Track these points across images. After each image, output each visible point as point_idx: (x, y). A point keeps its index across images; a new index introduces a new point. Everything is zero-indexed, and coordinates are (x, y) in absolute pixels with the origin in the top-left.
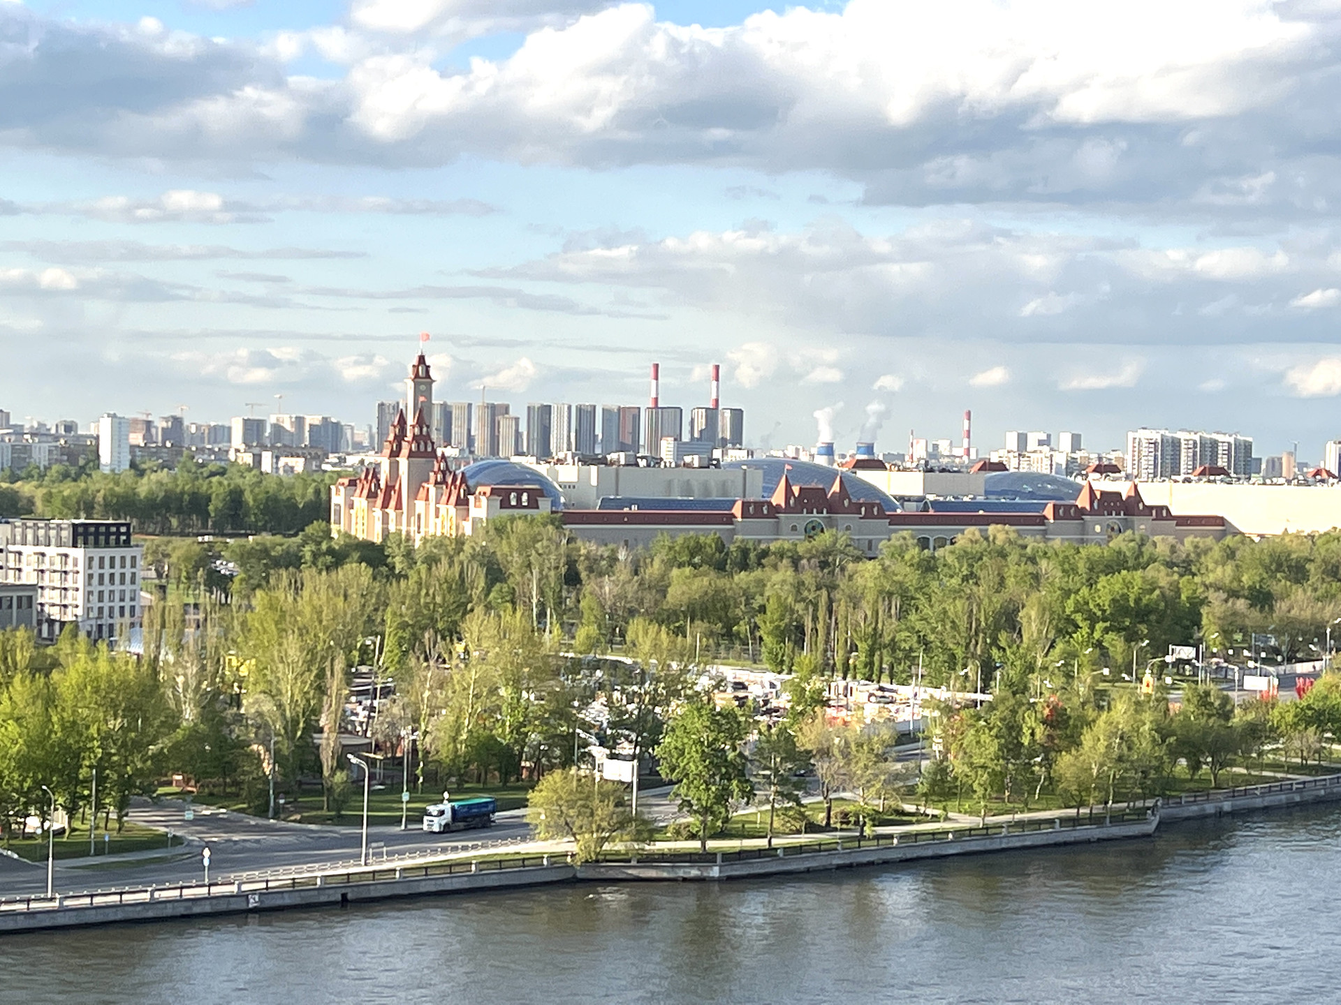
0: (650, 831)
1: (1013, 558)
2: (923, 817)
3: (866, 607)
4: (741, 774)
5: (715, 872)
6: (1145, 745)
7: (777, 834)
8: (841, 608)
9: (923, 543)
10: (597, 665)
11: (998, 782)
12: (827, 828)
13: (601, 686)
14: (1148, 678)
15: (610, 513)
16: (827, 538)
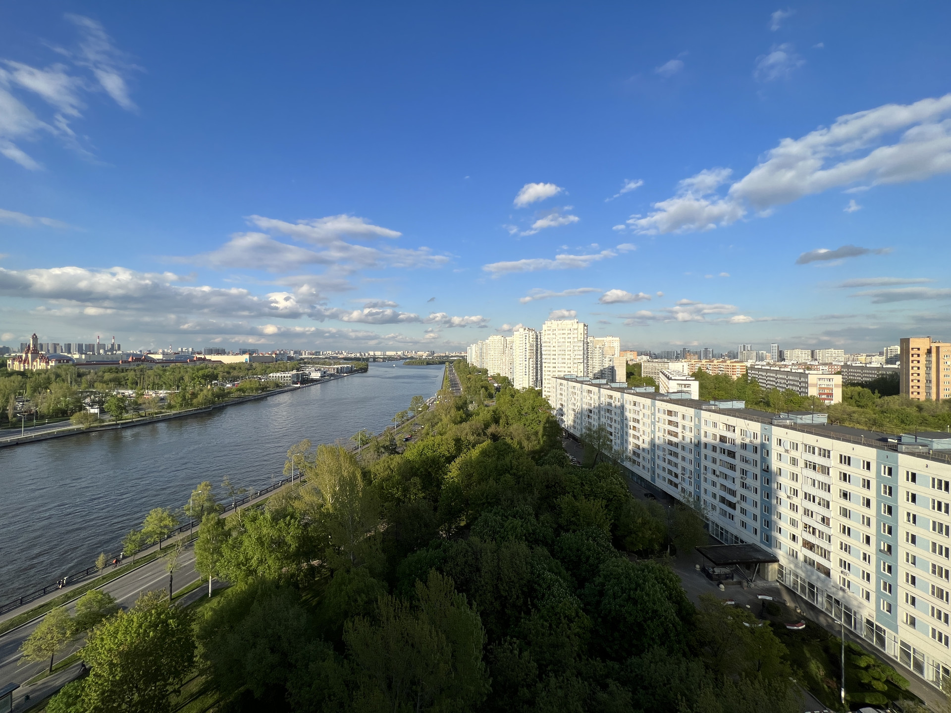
0: (103, 421)
1: (182, 368)
2: (167, 412)
3: (152, 378)
4: (125, 409)
5: (119, 427)
6: (210, 396)
7: (133, 418)
8: (146, 378)
9: (163, 366)
10: (87, 392)
11: (181, 405)
12: (145, 416)
13: (88, 396)
14: (209, 386)
15: (88, 363)
16: (142, 366)
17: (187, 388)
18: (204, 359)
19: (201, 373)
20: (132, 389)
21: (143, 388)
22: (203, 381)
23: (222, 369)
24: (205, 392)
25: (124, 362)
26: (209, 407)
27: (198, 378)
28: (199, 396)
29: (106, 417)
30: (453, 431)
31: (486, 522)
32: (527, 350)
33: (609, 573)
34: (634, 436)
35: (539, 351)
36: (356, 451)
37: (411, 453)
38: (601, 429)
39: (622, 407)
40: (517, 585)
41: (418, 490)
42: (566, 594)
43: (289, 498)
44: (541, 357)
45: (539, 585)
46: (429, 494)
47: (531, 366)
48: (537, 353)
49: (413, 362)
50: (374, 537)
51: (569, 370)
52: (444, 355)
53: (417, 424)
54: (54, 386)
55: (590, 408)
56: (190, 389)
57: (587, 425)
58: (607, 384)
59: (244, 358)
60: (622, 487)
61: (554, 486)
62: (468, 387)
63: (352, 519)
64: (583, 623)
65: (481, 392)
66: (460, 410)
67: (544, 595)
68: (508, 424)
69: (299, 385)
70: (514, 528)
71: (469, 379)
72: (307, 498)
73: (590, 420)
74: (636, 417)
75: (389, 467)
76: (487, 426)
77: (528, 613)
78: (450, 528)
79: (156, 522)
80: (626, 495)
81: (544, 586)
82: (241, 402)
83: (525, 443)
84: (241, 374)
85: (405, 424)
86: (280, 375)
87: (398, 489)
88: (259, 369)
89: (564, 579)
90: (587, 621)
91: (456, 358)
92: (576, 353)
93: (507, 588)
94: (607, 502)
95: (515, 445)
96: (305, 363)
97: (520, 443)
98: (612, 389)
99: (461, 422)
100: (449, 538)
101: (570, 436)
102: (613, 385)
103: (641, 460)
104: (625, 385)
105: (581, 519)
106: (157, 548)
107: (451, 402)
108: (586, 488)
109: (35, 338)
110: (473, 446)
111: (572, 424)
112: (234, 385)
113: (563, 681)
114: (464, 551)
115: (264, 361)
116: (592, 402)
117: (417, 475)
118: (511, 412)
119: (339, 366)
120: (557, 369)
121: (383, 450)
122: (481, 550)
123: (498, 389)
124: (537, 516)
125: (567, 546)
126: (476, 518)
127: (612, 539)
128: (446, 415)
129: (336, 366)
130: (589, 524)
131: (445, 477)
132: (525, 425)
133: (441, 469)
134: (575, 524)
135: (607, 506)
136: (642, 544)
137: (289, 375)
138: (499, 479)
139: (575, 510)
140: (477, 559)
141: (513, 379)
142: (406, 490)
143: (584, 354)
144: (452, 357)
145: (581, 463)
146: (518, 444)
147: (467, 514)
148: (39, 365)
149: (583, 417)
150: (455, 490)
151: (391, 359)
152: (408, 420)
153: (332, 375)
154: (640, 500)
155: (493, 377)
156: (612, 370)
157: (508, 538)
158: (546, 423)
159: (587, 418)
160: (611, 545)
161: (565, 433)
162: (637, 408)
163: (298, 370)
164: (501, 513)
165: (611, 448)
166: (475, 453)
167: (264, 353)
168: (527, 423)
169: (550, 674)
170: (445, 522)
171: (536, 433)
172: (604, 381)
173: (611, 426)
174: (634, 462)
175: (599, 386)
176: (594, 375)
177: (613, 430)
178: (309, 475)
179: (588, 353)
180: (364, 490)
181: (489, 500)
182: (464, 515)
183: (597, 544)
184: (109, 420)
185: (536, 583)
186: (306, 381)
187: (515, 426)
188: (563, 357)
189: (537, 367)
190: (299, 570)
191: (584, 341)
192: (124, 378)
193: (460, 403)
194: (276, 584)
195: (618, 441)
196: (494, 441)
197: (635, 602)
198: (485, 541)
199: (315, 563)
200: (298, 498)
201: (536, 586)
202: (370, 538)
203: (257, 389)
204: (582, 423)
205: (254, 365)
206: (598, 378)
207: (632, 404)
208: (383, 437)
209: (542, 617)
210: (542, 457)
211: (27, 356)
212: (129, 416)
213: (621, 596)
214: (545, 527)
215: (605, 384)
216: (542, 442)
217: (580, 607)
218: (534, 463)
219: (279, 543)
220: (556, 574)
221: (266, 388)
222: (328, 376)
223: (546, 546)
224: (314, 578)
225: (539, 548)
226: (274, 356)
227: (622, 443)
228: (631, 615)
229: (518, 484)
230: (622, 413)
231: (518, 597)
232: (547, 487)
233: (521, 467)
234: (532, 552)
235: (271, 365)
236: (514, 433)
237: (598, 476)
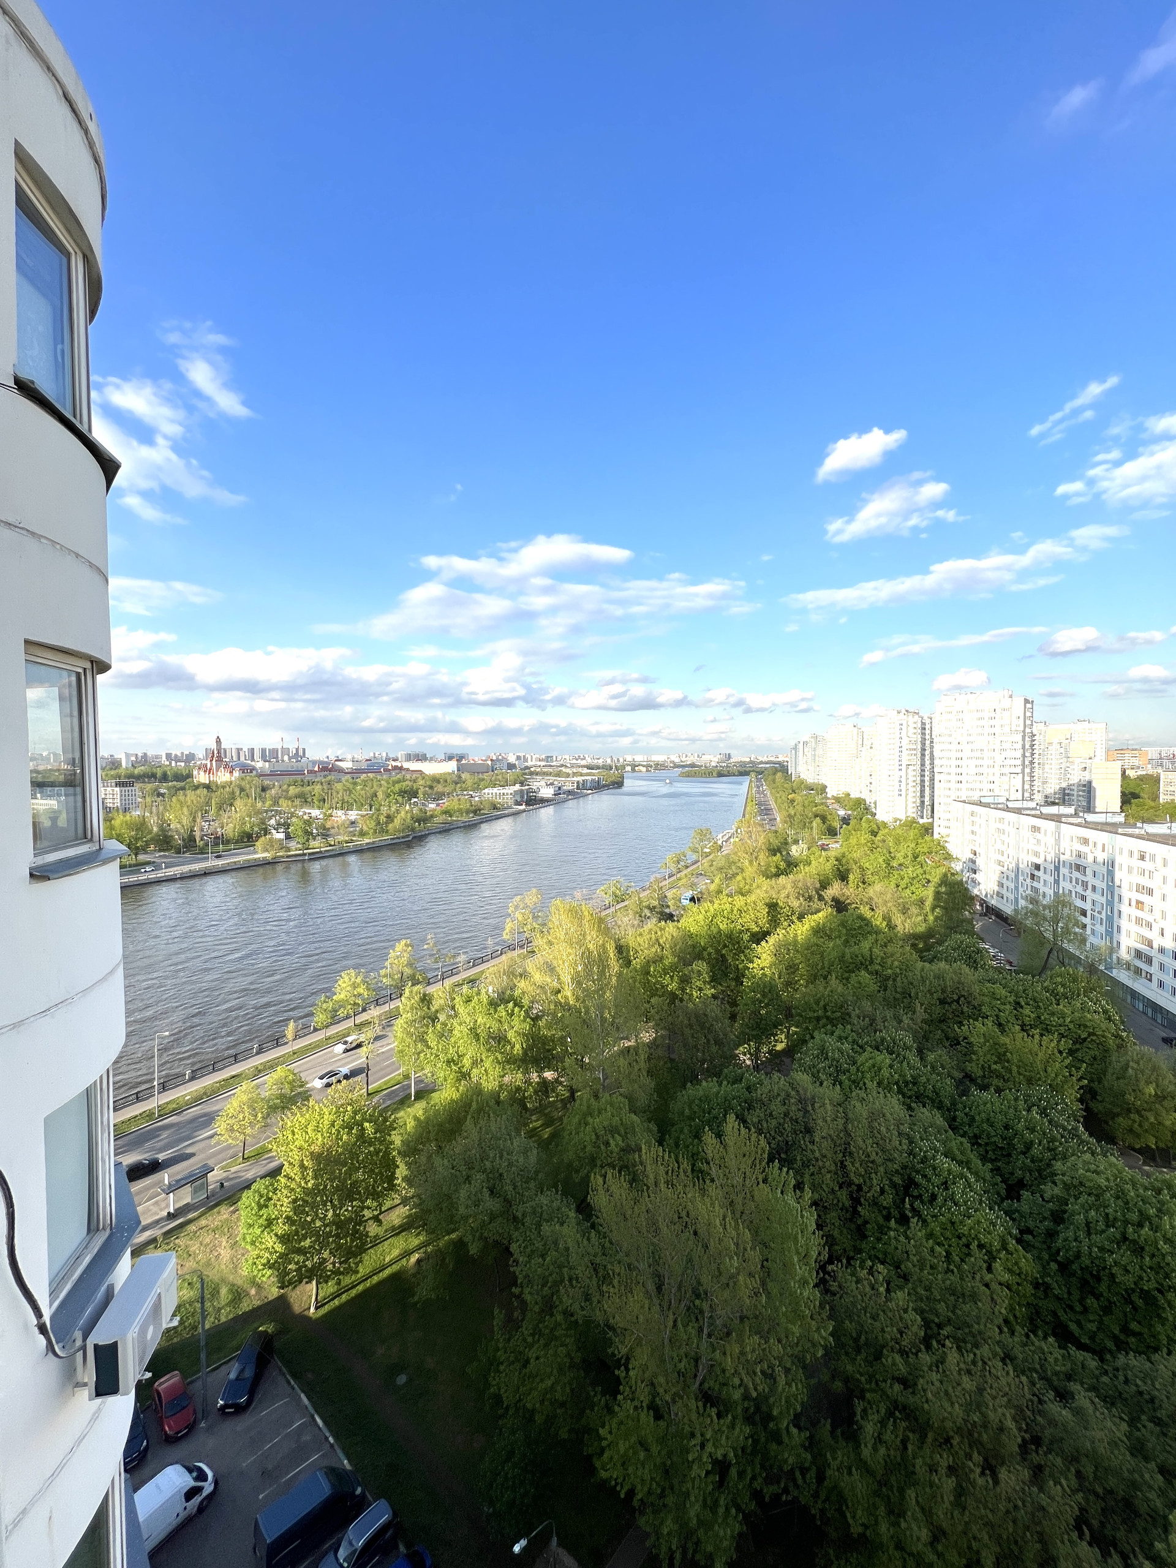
0: (289, 850)
1: (375, 781)
2: (358, 841)
3: (341, 794)
4: (312, 834)
5: (306, 858)
6: (408, 821)
7: (321, 848)
9: (353, 778)
10: (272, 811)
11: (375, 831)
12: (334, 845)
14: (407, 806)
15: (273, 774)
16: (329, 777)
17: (382, 808)
18: (401, 768)
19: (397, 787)
20: (319, 808)
21: (331, 808)
22: (400, 799)
23: (421, 782)
24: (403, 813)
25: (310, 772)
26: (408, 836)
27: (395, 794)
28: (395, 820)
29: (293, 844)
30: (763, 890)
31: (823, 1050)
32: (904, 749)
33: (1076, 1182)
34: (1139, 921)
35: (927, 752)
36: (607, 911)
37: (694, 921)
38: (1060, 901)
39: (1110, 865)
40: (882, 1169)
41: (704, 982)
42: (980, 1204)
43: (511, 973)
44: (932, 764)
45: (924, 1176)
46: (723, 991)
47: (911, 779)
48: (923, 755)
49: (693, 772)
50: (636, 1049)
51: (992, 786)
52: (748, 760)
53: (701, 874)
54: (238, 803)
55: (1038, 861)
56: (384, 810)
57: (1029, 892)
58: (1076, 815)
59: (451, 766)
60: (1109, 1019)
61: (958, 1001)
62: (790, 816)
63: (601, 1017)
64: (1016, 1263)
65: (814, 824)
66: (775, 855)
67: (934, 1197)
68: (864, 883)
69: (523, 807)
70: (877, 1069)
71: (793, 801)
72: (538, 977)
73: (1035, 884)
74: (1145, 881)
75: (657, 940)
76: (824, 885)
77: (904, 1220)
78: (758, 1050)
79: (349, 988)
80: (1117, 1036)
81: (936, 1180)
82: (446, 830)
83: (898, 919)
84: (447, 790)
85: (682, 874)
86: (498, 792)
87: (672, 977)
88: (469, 783)
89: (976, 1174)
90: (1026, 1262)
91: (768, 766)
92: (1005, 754)
93: (863, 1172)
94: (1074, 1043)
95: (878, 922)
96: (531, 773)
97: (887, 918)
98: (1087, 825)
99: (777, 875)
100: (757, 1068)
101: (990, 911)
102: (1090, 817)
103: (1154, 969)
104: (1121, 818)
105: (1015, 1069)
106: (350, 1023)
107: (761, 840)
108: (1027, 1011)
109: (218, 741)
110: (801, 917)
111: (996, 888)
112: (438, 805)
113: (974, 1363)
114: (783, 1094)
115: (476, 770)
116: (1041, 849)
117: (703, 959)
118: (873, 862)
119: (580, 779)
120: (964, 786)
121: (647, 912)
122: (813, 1098)
123: (846, 821)
124: (920, 1052)
125: (983, 1115)
126: (805, 1042)
127: (1084, 1117)
128: (751, 862)
129: (575, 779)
130: (1030, 1081)
131: (751, 965)
132: (898, 886)
133: (743, 952)
134: (999, 1076)
135: (1071, 1052)
136: (1156, 1138)
137: (509, 792)
138: (847, 979)
139: (1001, 1050)
140: (806, 1112)
141: (875, 803)
142: (685, 981)
143: (1024, 756)
144: (762, 763)
145: (1015, 963)
146: (884, 919)
147: (788, 1032)
148: (223, 777)
149: (1021, 878)
150: (767, 990)
151: (659, 766)
152: (687, 867)
153: (569, 792)
154: (1152, 1050)
155: (838, 800)
156: (1088, 789)
157: (865, 1084)
158: (940, 885)
159: (1029, 880)
160: (1081, 1128)
161: (981, 905)
162: (1147, 865)
163: (522, 784)
164: (850, 1039)
165: (1083, 941)
166: (802, 930)
167: (476, 759)
168: (903, 884)
169: (947, 1342)
170: (749, 1040)
171: (921, 902)
172: (1071, 810)
173: (1083, 898)
174: (1138, 971)
175: (1057, 819)
176: (1046, 797)
177: (1088, 906)
178: (539, 942)
179: (1033, 754)
180: (620, 975)
181: (829, 1014)
182: (782, 1033)
183: (1050, 1122)
184: (295, 848)
185: (918, 1172)
186: (533, 801)
187: (878, 887)
188: (979, 762)
189: (923, 781)
190: (528, 1082)
191: (1024, 731)
192: (311, 793)
193: (776, 842)
194: (495, 1097)
195: (1101, 929)
196: (839, 911)
197: (1138, 1250)
198: (821, 1084)
199: (549, 1075)
200: (524, 975)
201: (919, 1178)
202: (628, 1049)
203: (468, 812)
204: (1017, 888)
205: (463, 776)
206: (1054, 804)
207: (1136, 855)
208: (648, 892)
209: (930, 1236)
210: (933, 945)
211: (211, 764)
212: (317, 845)
213: (1103, 1231)
214: (938, 1074)
215: (1071, 816)
216: (931, 918)
217: (1010, 1234)
218: (915, 956)
219: (500, 1039)
220: (960, 1163)
221: (480, 810)
222: (564, 793)
223: (939, 1108)
224: (548, 1097)
225: (924, 1110)
226: (489, 763)
227: (1110, 933)
228: (1128, 1271)
229: (885, 990)
230: (1111, 874)
231: (882, 1191)
232: (942, 1002)
233: (889, 961)
234: (910, 1116)
235: (485, 776)
236: (876, 899)
237: (1054, 993)
